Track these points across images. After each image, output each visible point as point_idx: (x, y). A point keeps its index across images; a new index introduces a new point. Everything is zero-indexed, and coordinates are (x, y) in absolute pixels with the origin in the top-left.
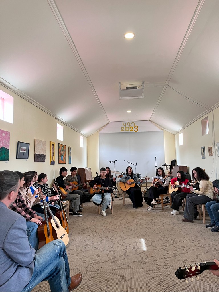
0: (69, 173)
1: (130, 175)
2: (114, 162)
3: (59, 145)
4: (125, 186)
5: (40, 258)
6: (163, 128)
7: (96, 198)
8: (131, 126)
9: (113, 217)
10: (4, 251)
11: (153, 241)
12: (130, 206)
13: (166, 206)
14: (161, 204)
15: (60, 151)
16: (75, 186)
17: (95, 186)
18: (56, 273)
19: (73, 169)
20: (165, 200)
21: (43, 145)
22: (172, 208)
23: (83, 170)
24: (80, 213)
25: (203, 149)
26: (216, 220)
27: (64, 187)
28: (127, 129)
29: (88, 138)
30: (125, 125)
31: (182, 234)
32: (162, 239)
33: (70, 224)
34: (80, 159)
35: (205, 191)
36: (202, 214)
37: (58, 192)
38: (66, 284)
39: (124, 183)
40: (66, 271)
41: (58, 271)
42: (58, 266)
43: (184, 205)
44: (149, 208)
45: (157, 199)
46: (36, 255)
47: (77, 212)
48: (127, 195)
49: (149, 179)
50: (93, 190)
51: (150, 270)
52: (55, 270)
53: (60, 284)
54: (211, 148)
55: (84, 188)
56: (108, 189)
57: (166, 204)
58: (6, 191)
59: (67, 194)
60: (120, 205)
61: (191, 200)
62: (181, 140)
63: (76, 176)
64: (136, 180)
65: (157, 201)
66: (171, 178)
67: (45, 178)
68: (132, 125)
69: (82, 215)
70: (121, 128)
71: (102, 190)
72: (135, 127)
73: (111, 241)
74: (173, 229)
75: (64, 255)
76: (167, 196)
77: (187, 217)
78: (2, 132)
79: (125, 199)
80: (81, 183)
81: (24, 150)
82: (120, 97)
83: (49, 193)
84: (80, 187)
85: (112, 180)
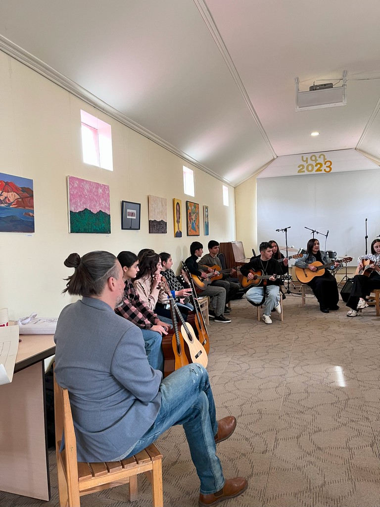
0: (206, 251)
2: (286, 230)
3: (188, 204)
4: (306, 275)
7: (255, 294)
8: (317, 162)
9: (285, 326)
10: (113, 378)
11: (358, 372)
12: (315, 308)
14: (374, 306)
15: (190, 213)
16: (217, 272)
17: (250, 274)
18: (194, 414)
19: (212, 244)
21: (163, 205)
23: (229, 246)
24: (227, 318)
27: (199, 274)
28: (310, 168)
29: (236, 189)
30: (307, 161)
32: (376, 369)
33: (210, 336)
34: (224, 228)
37: (190, 284)
39: (304, 269)
41: (197, 411)
42: (197, 404)
44: (350, 312)
45: (367, 297)
47: (222, 315)
49: (350, 259)
50: (248, 281)
51: (353, 421)
52: (192, 410)
56: (273, 278)
59: (205, 287)
60: (297, 306)
63: (217, 256)
64: (326, 263)
67: (168, 260)
68: (321, 160)
69: (230, 321)
70: (299, 167)
72: (325, 164)
73: (282, 368)
75: (206, 388)
78: (98, 185)
79: (305, 296)
80: (227, 268)
81: (132, 214)
82: (298, 107)
83: (175, 284)
84: (226, 275)
85: (283, 262)
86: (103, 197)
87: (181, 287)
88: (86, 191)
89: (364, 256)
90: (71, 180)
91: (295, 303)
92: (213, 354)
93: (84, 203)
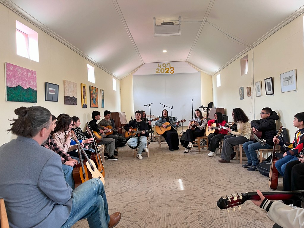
0: (102, 117)
1: (165, 118)
2: (150, 105)
3: (91, 88)
4: (161, 130)
5: (78, 196)
6: (200, 69)
7: (132, 142)
8: (166, 67)
9: (150, 160)
10: (39, 189)
11: (190, 181)
12: (166, 149)
13: (203, 148)
14: (197, 146)
15: (92, 93)
16: (109, 130)
17: (130, 130)
18: (95, 210)
19: (106, 113)
20: (201, 142)
21: (74, 87)
22: (209, 149)
23: (117, 114)
24: (115, 157)
25: (242, 89)
26: (253, 159)
27: (98, 131)
28: (162, 71)
29: (121, 81)
30: (160, 67)
31: (218, 174)
32: (199, 179)
33: (105, 168)
34: (113, 103)
35: (243, 132)
36: (239, 155)
37: (92, 135)
38: (106, 221)
39: (160, 127)
40: (105, 209)
41: (96, 208)
42: (96, 204)
43: (221, 146)
44: (185, 150)
45: (193, 141)
46: (73, 193)
47: (112, 156)
48: (163, 138)
49: (185, 121)
50: (129, 134)
51: (188, 208)
52: (93, 208)
53: (99, 222)
54: (250, 88)
55: (118, 133)
56: (144, 132)
57: (203, 146)
58: (38, 128)
59: (102, 139)
60: (156, 148)
61: (228, 141)
62: (218, 81)
63: (110, 120)
64: (172, 123)
65: (193, 143)
66: (208, 121)
67: (78, 121)
68: (168, 67)
69: (118, 159)
70: (156, 70)
71: (138, 133)
72: (170, 69)
73: (149, 183)
74: (210, 169)
75: (102, 193)
76: (204, 138)
77: (224, 158)
78: (28, 71)
79: (161, 143)
80: (115, 127)
81: (53, 91)
82: (155, 34)
83: (82, 136)
84: (115, 132)
85: (148, 123)
86: (32, 79)
87: (86, 138)
88: (19, 73)
89: (192, 119)
90: (8, 65)
91: (155, 147)
92: (107, 179)
93: (17, 82)
